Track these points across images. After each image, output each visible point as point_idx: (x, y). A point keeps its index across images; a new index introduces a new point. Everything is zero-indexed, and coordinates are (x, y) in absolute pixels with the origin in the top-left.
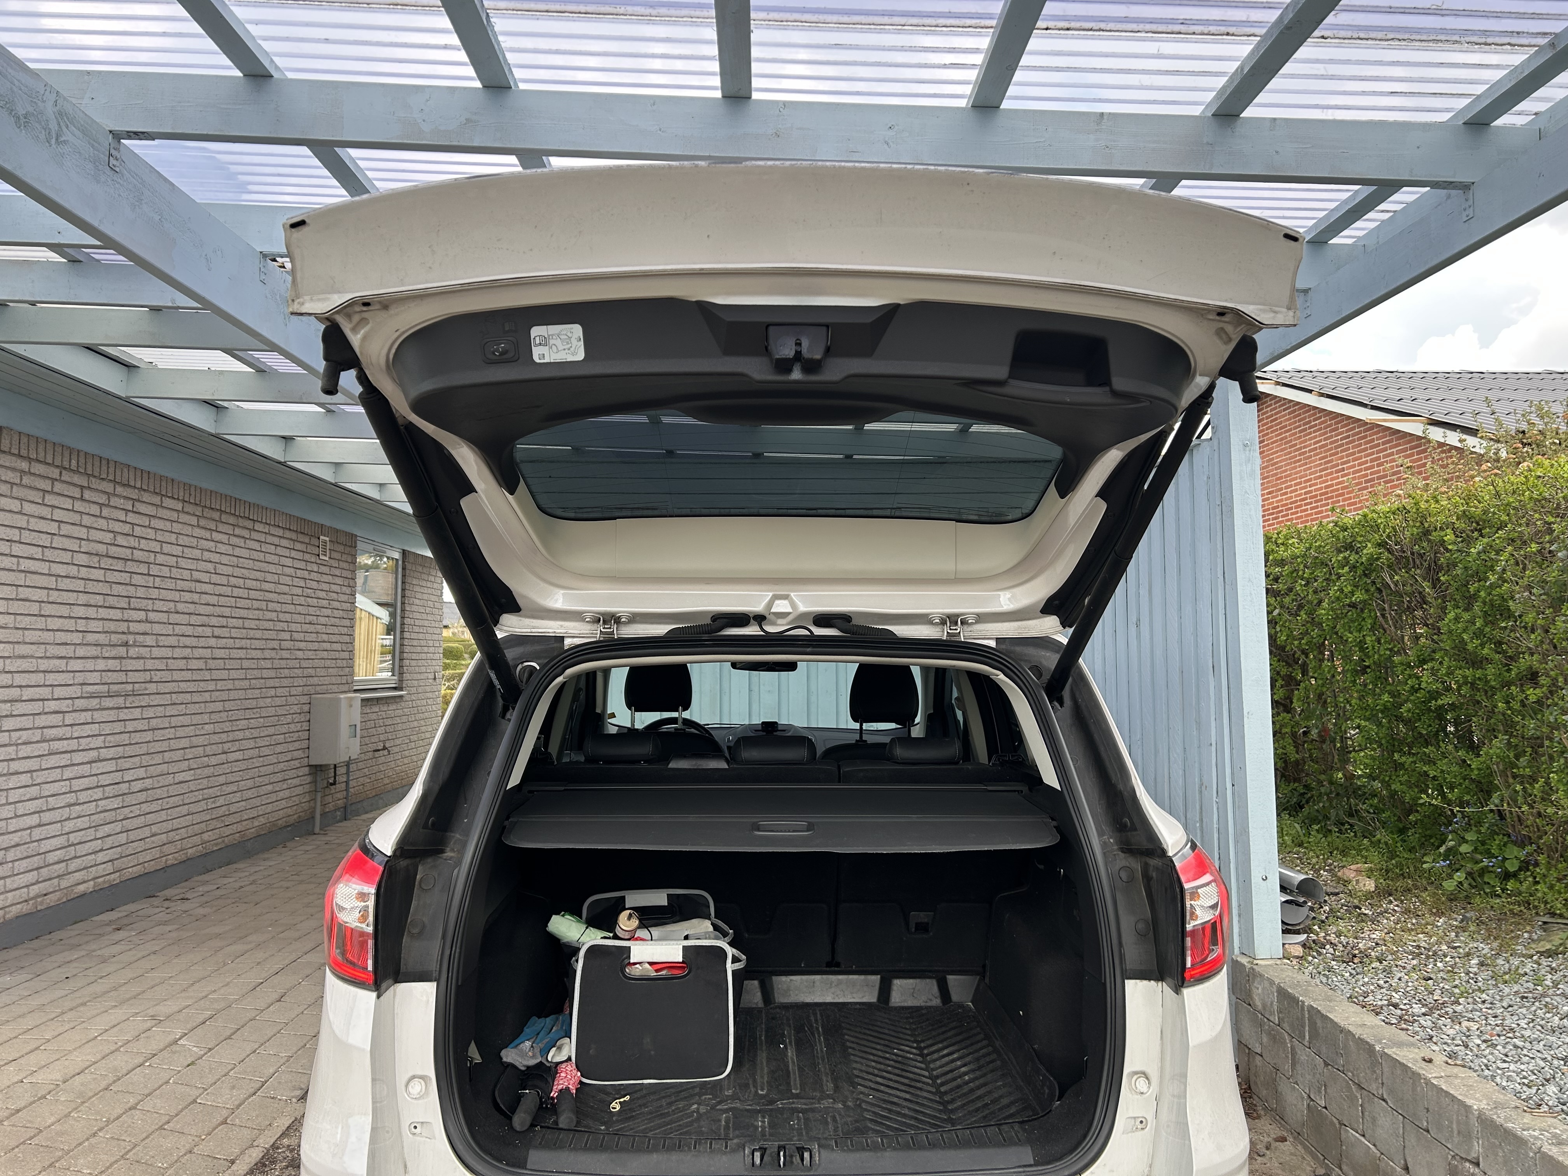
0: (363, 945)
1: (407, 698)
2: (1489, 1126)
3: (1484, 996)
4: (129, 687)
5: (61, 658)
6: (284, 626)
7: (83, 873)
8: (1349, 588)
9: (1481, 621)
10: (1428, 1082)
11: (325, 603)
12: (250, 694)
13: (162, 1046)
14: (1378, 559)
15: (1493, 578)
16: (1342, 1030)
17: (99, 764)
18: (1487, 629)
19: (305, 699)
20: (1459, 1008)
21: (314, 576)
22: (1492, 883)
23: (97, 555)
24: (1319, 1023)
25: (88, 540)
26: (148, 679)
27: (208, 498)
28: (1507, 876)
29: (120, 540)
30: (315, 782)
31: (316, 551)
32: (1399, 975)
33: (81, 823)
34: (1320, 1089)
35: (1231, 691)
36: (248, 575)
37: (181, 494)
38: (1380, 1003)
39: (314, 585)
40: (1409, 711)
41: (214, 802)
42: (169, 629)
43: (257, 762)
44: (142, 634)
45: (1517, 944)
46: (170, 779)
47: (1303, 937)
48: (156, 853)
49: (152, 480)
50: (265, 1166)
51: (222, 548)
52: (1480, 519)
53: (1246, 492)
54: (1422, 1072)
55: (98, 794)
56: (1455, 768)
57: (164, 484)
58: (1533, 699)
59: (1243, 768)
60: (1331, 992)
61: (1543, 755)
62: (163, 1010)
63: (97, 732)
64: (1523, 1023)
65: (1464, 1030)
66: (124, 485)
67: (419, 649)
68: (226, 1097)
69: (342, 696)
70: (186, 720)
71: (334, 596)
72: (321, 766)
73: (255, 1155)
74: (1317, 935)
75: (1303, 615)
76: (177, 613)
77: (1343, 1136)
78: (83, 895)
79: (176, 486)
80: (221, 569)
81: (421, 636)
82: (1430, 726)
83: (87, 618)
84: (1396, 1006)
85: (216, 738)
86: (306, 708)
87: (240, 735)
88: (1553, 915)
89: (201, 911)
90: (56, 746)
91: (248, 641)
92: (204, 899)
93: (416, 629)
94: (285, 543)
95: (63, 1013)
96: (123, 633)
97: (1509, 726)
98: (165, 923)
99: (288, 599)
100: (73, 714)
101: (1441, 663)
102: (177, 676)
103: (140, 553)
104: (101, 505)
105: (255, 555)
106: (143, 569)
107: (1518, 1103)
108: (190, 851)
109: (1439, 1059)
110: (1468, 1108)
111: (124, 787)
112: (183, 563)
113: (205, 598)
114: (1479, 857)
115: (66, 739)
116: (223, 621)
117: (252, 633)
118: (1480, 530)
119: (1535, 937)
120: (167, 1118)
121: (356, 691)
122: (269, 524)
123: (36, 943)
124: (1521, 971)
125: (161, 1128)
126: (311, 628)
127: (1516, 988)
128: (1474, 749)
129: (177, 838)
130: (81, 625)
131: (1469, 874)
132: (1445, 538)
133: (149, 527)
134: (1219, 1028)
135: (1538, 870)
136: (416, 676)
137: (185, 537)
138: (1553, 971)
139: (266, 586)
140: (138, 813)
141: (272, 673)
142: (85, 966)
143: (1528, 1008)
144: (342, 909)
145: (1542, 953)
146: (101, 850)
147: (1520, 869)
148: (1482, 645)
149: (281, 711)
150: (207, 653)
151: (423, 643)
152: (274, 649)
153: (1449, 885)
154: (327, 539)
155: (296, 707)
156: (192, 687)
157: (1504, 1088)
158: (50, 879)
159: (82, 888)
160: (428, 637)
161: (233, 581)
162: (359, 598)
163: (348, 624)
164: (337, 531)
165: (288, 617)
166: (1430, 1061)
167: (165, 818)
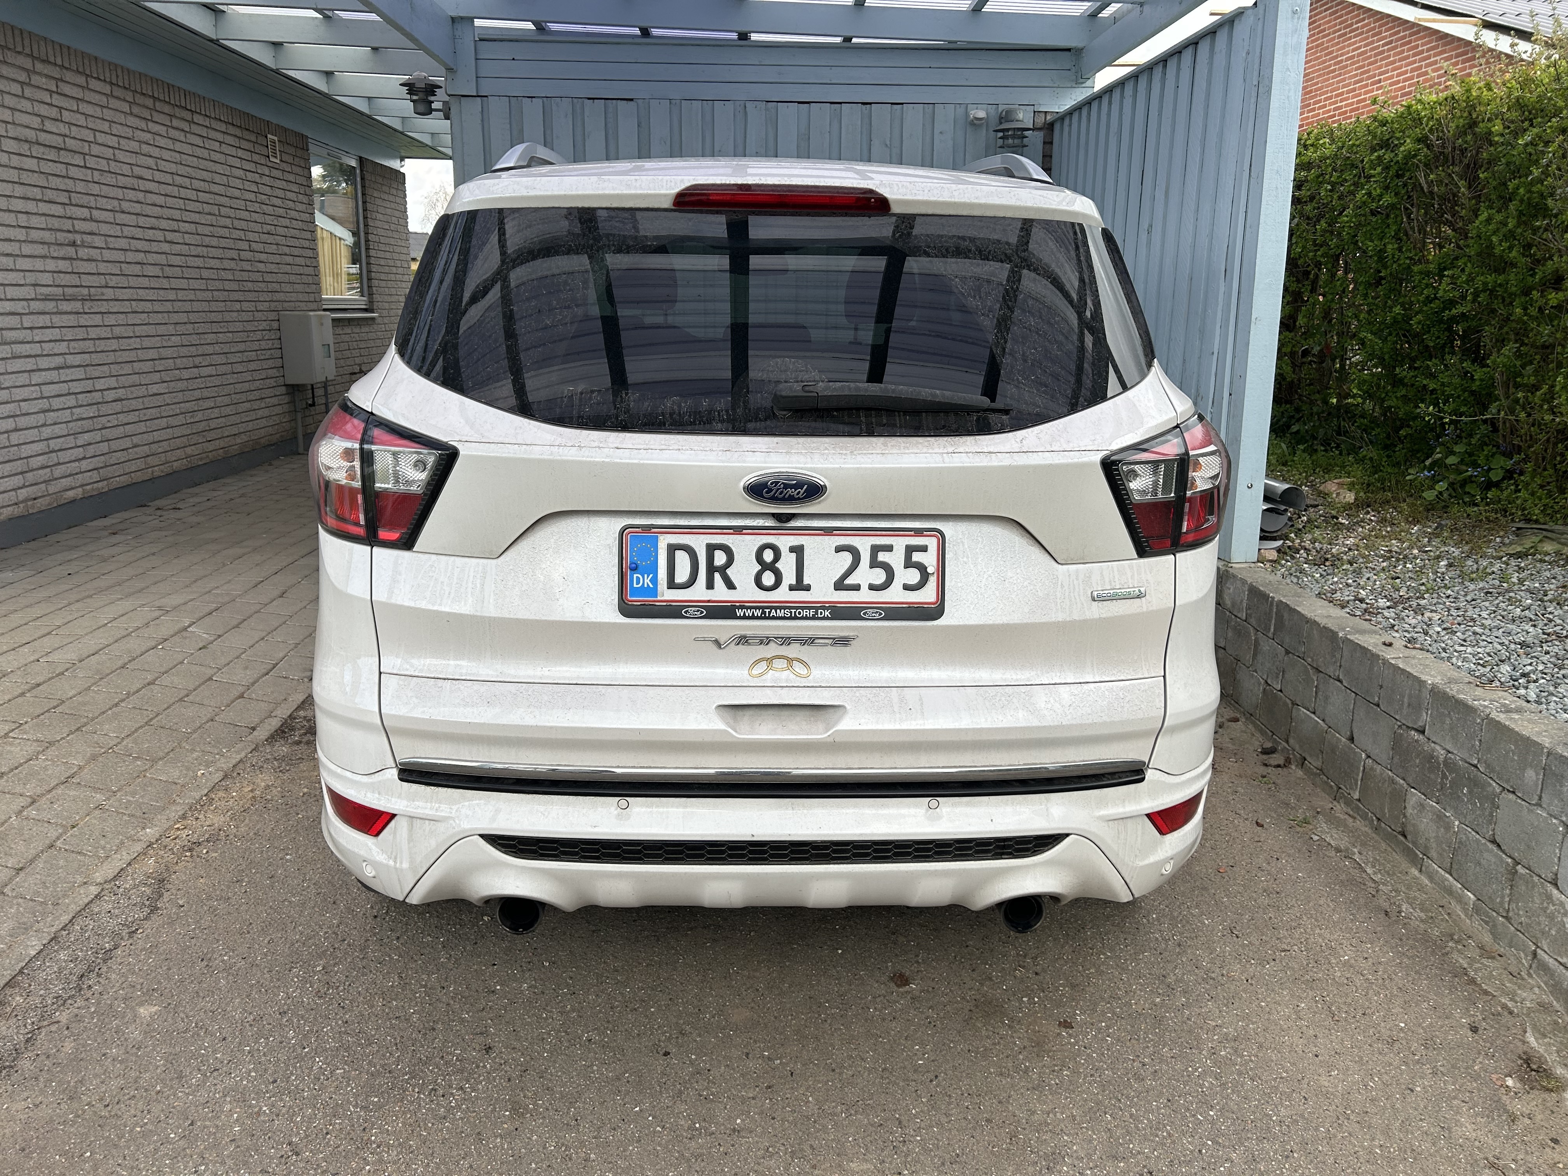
0: (354, 501)
1: (379, 321)
2: (1439, 696)
3: (1449, 592)
4: (85, 291)
5: (7, 255)
6: (241, 234)
7: (69, 479)
8: (1378, 191)
9: (1515, 221)
10: (1385, 662)
11: (281, 211)
12: (214, 306)
13: (172, 633)
14: (1415, 156)
15: (1536, 172)
16: (1308, 621)
17: (67, 371)
18: (1519, 230)
19: (273, 316)
20: (1422, 602)
21: (266, 180)
22: (1472, 492)
23: (26, 141)
24: (1286, 616)
25: (14, 124)
26: (103, 283)
27: (138, 81)
28: (1489, 485)
29: (49, 125)
30: (292, 402)
31: (265, 152)
32: (1368, 575)
33: (58, 430)
34: (1278, 674)
35: (1242, 295)
36: (194, 175)
37: (108, 75)
38: (1347, 598)
39: (267, 190)
40: (1419, 323)
41: (192, 417)
42: (116, 231)
43: (231, 379)
44: (89, 234)
45: (1488, 547)
46: (142, 391)
47: (1279, 543)
48: (140, 464)
49: (72, 57)
50: (284, 732)
51: (162, 142)
52: (1534, 108)
53: (1288, 69)
54: (1381, 653)
55: (71, 401)
56: (1456, 380)
57: (86, 61)
58: (1553, 302)
59: (1243, 377)
60: (1300, 590)
61: (1552, 362)
62: (170, 602)
63: (59, 337)
64: (1484, 614)
65: (1427, 620)
66: (43, 61)
67: (387, 269)
68: (240, 676)
69: (311, 313)
70: (151, 330)
71: (291, 204)
72: (298, 385)
73: (274, 723)
74: (1293, 542)
75: (1323, 224)
76: (123, 212)
77: (1294, 714)
78: (73, 501)
79: (100, 65)
80: (162, 165)
81: (388, 255)
82: (1439, 337)
83: (27, 213)
84: (1362, 601)
85: (184, 351)
86: (275, 325)
87: (209, 349)
88: (1528, 521)
89: (195, 519)
90: (19, 350)
91: (204, 249)
92: (195, 509)
93: (382, 247)
94: (229, 140)
95: (70, 604)
96: (69, 231)
97: (1521, 335)
98: (161, 529)
99: (240, 204)
100: (31, 317)
101: (1463, 270)
102: (133, 282)
103: (72, 141)
104: (22, 83)
105: (199, 152)
106: (78, 160)
107: (1472, 679)
108: (175, 464)
109: (1399, 643)
110: (1421, 683)
111: (97, 396)
112: (120, 156)
113: (151, 198)
114: (1464, 468)
115: (28, 342)
116: (174, 225)
117: (207, 240)
118: (1531, 120)
119: (1507, 541)
120: (186, 692)
121: (325, 310)
122: (209, 117)
123: (33, 544)
124: (1488, 570)
125: (181, 700)
126: (270, 239)
127: (1481, 585)
128: (1480, 360)
129: (160, 450)
130: (23, 220)
131: (1451, 485)
132: (1493, 129)
133: (78, 111)
134: (1205, 591)
135: (1522, 478)
136: (387, 298)
137: (119, 126)
138: (1520, 569)
139: (215, 188)
140: (116, 423)
141: (234, 286)
142: (86, 564)
143: (1491, 602)
144: (329, 468)
145: (1511, 555)
146: (84, 458)
147: (1504, 479)
148: (1511, 248)
149: (249, 327)
150: (162, 259)
151: (391, 263)
152: (233, 259)
153: (1430, 495)
154: (276, 138)
155: (264, 323)
156: (151, 294)
157: (1459, 667)
158: (36, 484)
159: (71, 494)
160: (395, 256)
161: (179, 180)
162: (318, 216)
163: (309, 237)
164: (286, 130)
165: (243, 225)
166: (1390, 645)
167: (144, 429)
